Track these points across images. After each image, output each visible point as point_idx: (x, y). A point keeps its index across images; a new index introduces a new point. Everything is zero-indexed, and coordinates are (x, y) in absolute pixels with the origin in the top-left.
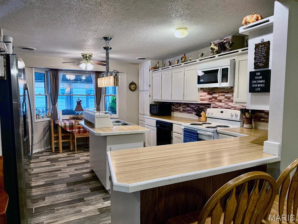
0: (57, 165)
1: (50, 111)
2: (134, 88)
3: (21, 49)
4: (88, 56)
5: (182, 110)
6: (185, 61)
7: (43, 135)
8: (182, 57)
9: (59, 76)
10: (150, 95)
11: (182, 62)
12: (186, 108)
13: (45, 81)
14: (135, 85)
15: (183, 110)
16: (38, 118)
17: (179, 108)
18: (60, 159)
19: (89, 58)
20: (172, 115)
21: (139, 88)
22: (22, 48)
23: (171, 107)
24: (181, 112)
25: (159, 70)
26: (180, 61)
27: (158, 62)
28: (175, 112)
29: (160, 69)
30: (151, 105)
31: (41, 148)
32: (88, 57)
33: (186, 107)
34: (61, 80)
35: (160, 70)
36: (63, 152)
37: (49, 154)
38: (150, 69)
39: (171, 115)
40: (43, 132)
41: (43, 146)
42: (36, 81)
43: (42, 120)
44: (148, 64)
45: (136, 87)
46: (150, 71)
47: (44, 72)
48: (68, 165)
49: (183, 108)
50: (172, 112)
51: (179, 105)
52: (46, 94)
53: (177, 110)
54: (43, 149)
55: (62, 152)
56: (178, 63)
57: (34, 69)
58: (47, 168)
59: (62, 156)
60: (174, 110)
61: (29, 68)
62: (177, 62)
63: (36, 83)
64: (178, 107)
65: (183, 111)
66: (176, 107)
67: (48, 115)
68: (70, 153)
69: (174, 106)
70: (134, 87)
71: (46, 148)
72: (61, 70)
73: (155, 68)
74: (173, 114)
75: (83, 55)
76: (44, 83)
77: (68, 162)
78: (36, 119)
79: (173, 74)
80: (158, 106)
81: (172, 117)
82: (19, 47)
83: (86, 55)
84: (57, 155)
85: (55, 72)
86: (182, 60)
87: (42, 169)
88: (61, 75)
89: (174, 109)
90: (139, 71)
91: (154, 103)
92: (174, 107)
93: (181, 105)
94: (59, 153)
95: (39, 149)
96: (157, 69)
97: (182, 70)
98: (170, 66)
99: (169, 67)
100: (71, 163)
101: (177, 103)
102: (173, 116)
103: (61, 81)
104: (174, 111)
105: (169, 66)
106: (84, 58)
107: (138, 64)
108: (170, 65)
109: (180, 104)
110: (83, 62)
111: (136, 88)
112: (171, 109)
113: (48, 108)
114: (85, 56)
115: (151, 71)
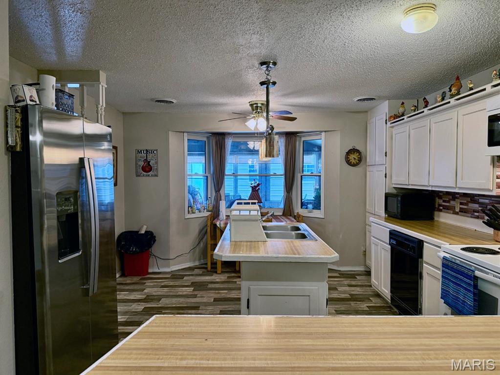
0: (199, 297)
1: (211, 201)
2: (355, 159)
3: (154, 103)
4: (259, 105)
5: (457, 210)
6: (458, 94)
7: (198, 240)
8: (452, 85)
9: (226, 143)
10: (386, 174)
11: (452, 96)
12: (467, 205)
13: (205, 153)
14: (358, 154)
15: (460, 208)
16: (191, 212)
17: (452, 203)
18: (210, 286)
19: (261, 110)
20: (436, 219)
21: (368, 160)
22: (156, 101)
23: (434, 201)
24: (457, 213)
25: (403, 119)
26: (448, 94)
27: (403, 103)
28: (442, 214)
29: (405, 117)
30: (387, 196)
31: (194, 261)
32: (261, 107)
33: (468, 202)
34: (230, 151)
35: (406, 120)
36: (222, 272)
37: (201, 272)
38: (386, 120)
39: (434, 219)
40: (199, 235)
41: (197, 258)
42: (190, 154)
43: (197, 215)
44: (384, 109)
45: (360, 158)
46: (386, 123)
47: (205, 139)
48: (215, 300)
49: (461, 204)
50: (436, 213)
51: (451, 197)
52: (207, 175)
53: (447, 208)
54: (197, 263)
55: (220, 272)
56: (443, 99)
57: (186, 134)
58: (182, 300)
59: (217, 280)
60: (442, 208)
61: (179, 133)
62: (439, 99)
63: (189, 157)
64: (448, 202)
65: (463, 211)
66: (444, 201)
67: (208, 207)
68: (233, 275)
69: (440, 198)
70: (357, 158)
71: (202, 261)
72: (229, 134)
73: (396, 117)
74: (439, 216)
75: (251, 105)
76: (204, 157)
77: (218, 293)
78: (188, 213)
79: (433, 125)
80: (399, 199)
81: (435, 223)
82: (152, 100)
83: (257, 104)
84: (212, 275)
85: (220, 137)
86: (450, 91)
87: (174, 300)
88: (229, 142)
89: (440, 205)
90: (368, 125)
91: (394, 191)
92: (441, 202)
93: (457, 198)
94: (216, 272)
95: (190, 262)
96: (399, 117)
97: (453, 114)
98: (425, 110)
99: (423, 112)
100: (223, 296)
101: (448, 193)
102: (437, 221)
103: (229, 153)
104: (441, 211)
105: (424, 108)
106: (253, 110)
107: (366, 112)
108: (426, 106)
109: (454, 196)
110: (252, 118)
111: (360, 160)
112: (434, 204)
113: (209, 196)
114: (255, 105)
115: (389, 123)
